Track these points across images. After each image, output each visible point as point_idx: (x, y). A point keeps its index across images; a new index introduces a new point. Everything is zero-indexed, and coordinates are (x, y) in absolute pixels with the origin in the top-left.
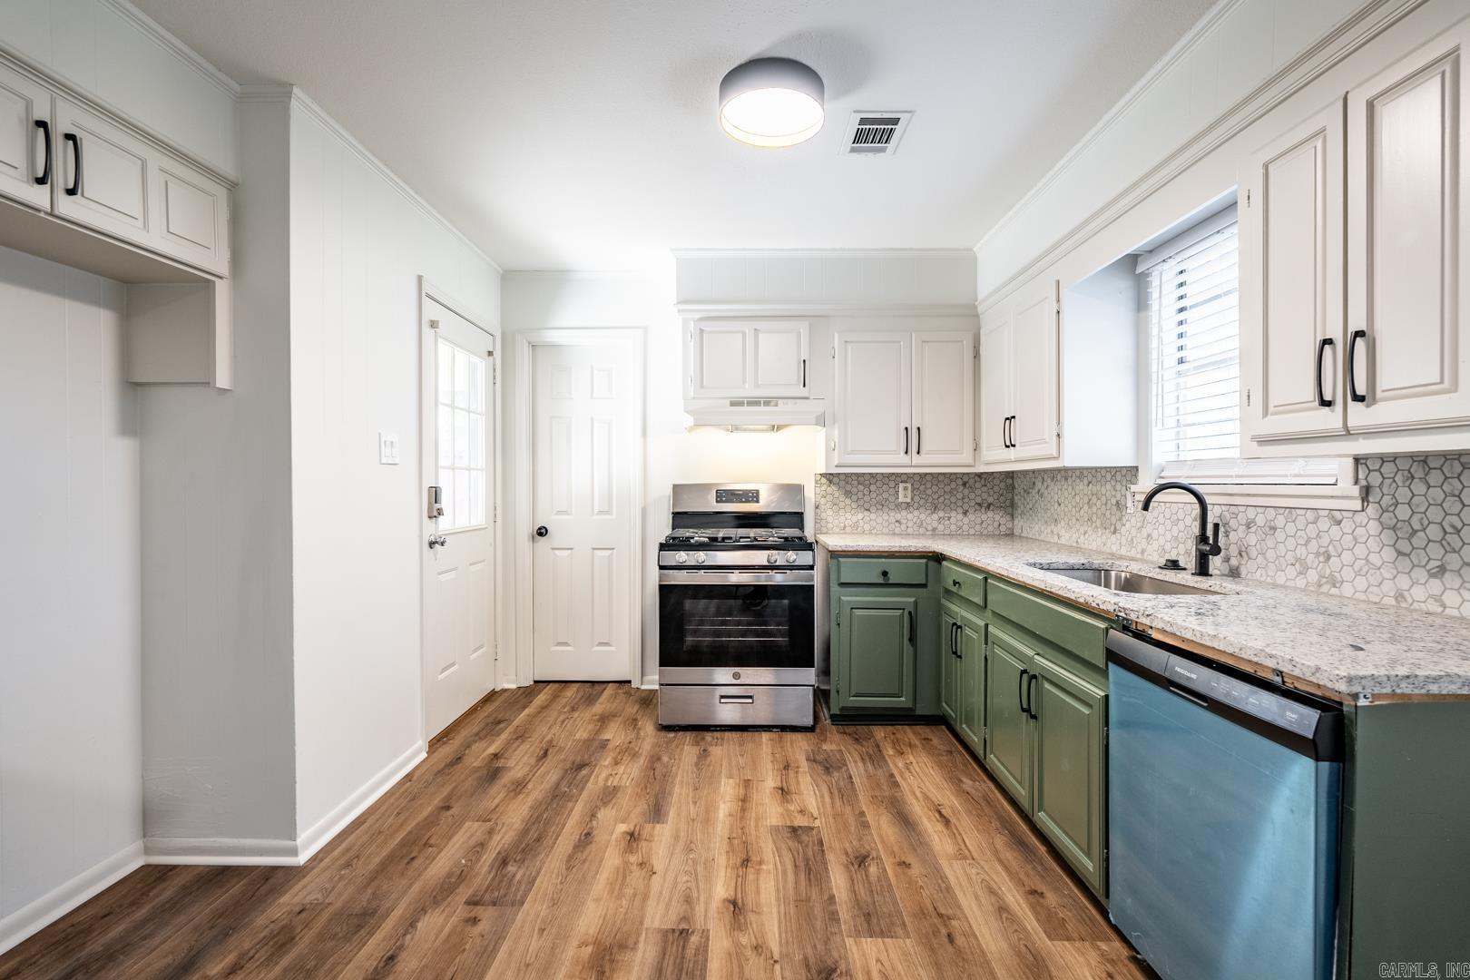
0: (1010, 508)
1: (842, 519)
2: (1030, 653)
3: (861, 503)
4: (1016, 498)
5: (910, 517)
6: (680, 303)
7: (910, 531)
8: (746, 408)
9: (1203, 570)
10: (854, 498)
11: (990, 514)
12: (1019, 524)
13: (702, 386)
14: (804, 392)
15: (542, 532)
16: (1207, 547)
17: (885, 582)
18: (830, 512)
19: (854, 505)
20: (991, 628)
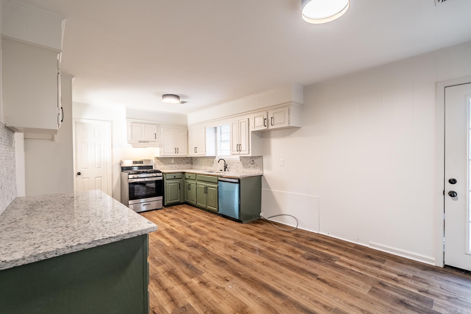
0: (192, 163)
1: (160, 167)
2: (206, 184)
3: (164, 163)
4: (193, 162)
5: (174, 166)
6: (126, 118)
7: (174, 168)
8: (142, 143)
9: (225, 171)
10: (163, 162)
11: (188, 165)
12: (193, 166)
13: (132, 138)
14: (155, 140)
15: (79, 174)
16: (225, 167)
17: (175, 178)
18: (158, 165)
19: (163, 164)
20: (197, 183)
